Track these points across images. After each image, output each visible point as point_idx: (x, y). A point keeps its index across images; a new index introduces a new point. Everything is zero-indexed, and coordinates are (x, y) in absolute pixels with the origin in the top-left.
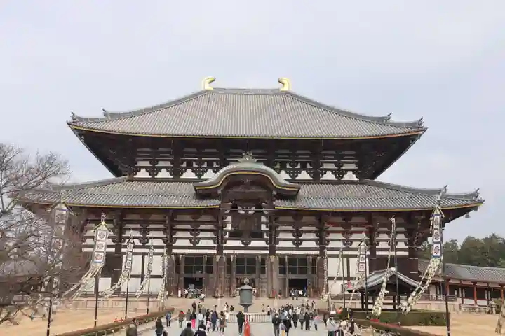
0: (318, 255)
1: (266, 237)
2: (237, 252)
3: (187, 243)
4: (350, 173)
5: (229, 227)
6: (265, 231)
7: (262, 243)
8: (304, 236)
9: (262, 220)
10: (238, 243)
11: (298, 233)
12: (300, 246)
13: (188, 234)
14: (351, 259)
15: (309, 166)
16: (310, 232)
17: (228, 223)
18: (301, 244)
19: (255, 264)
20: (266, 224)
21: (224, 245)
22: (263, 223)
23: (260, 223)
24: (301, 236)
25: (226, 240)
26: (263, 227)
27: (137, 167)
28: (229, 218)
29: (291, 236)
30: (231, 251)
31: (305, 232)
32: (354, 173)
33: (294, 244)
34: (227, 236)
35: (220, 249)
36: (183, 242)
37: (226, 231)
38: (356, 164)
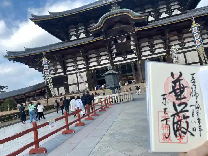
0: (166, 55)
1: (134, 52)
2: (120, 63)
3: (96, 64)
4: (176, 10)
5: (115, 51)
6: (134, 49)
7: (133, 56)
8: (156, 47)
9: (131, 44)
10: (121, 58)
11: (152, 46)
12: (155, 53)
13: (95, 59)
14: (186, 54)
15: (152, 13)
16: (159, 44)
17: (114, 49)
18: (155, 51)
19: (131, 67)
20: (134, 45)
21: (114, 61)
22: (132, 45)
23: (130, 45)
24: (154, 47)
25: (114, 58)
26: (132, 47)
27: (70, 35)
28: (114, 47)
29: (148, 48)
30: (118, 63)
31: (156, 44)
32: (178, 10)
33: (151, 52)
34: (114, 56)
35: (112, 63)
36: (93, 63)
37: (114, 53)
38: (178, 5)
